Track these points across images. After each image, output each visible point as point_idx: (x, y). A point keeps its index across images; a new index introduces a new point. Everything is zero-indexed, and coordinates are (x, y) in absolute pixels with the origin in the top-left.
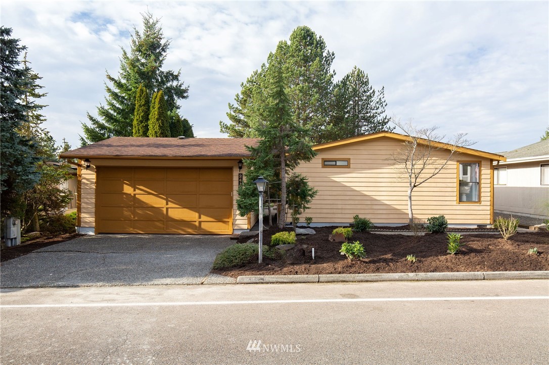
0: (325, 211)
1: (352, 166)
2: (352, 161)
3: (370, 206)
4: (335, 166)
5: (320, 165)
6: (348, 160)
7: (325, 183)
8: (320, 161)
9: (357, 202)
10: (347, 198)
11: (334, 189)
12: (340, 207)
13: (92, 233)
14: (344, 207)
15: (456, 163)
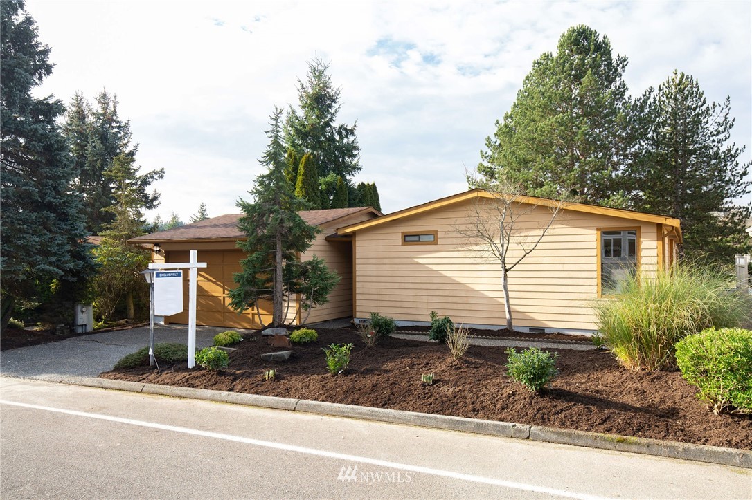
0: (406, 305)
1: (439, 241)
2: (439, 235)
3: (465, 299)
4: (418, 242)
5: (400, 242)
6: (435, 233)
7: (405, 266)
8: (400, 236)
9: (447, 293)
10: (434, 287)
11: (418, 274)
12: (425, 299)
13: (163, 323)
14: (430, 299)
15: (595, 232)
